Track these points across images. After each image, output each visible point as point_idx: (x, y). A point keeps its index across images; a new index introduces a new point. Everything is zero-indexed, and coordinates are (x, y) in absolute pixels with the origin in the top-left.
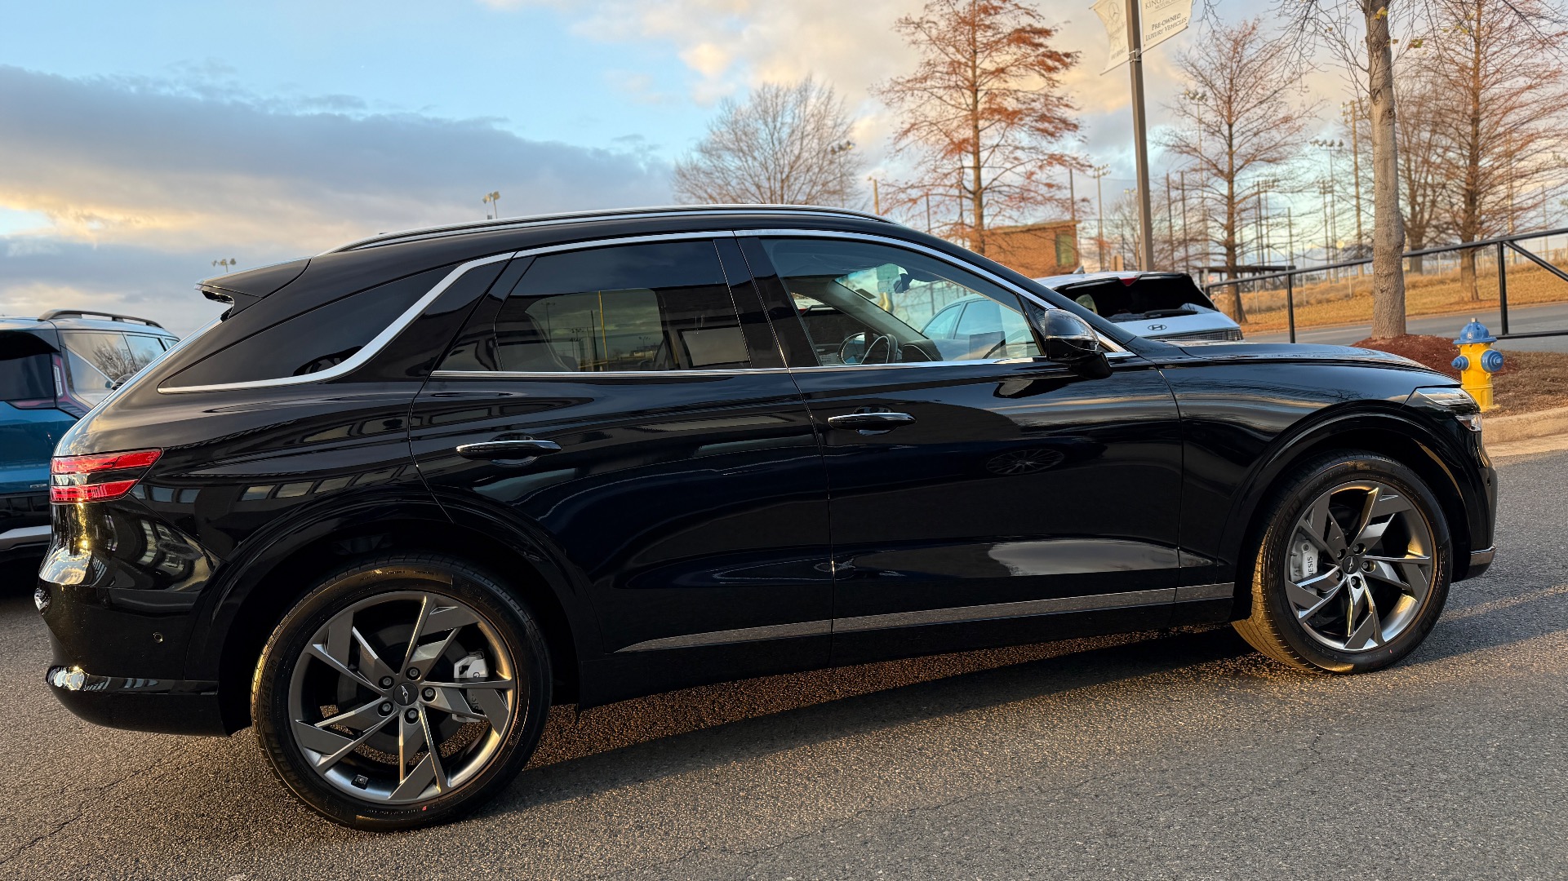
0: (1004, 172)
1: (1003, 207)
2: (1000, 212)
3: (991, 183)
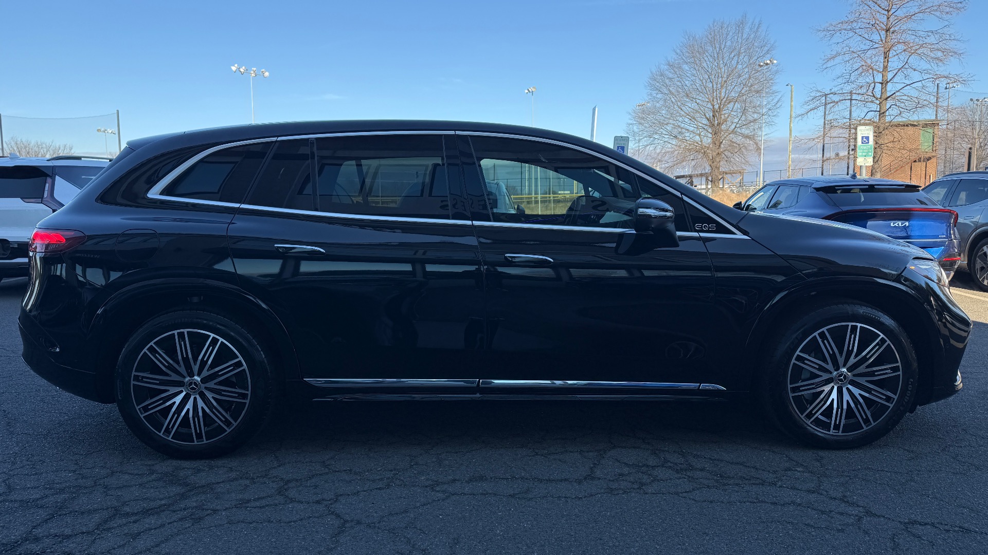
0: (906, 86)
1: (903, 110)
2: (900, 114)
3: (895, 93)
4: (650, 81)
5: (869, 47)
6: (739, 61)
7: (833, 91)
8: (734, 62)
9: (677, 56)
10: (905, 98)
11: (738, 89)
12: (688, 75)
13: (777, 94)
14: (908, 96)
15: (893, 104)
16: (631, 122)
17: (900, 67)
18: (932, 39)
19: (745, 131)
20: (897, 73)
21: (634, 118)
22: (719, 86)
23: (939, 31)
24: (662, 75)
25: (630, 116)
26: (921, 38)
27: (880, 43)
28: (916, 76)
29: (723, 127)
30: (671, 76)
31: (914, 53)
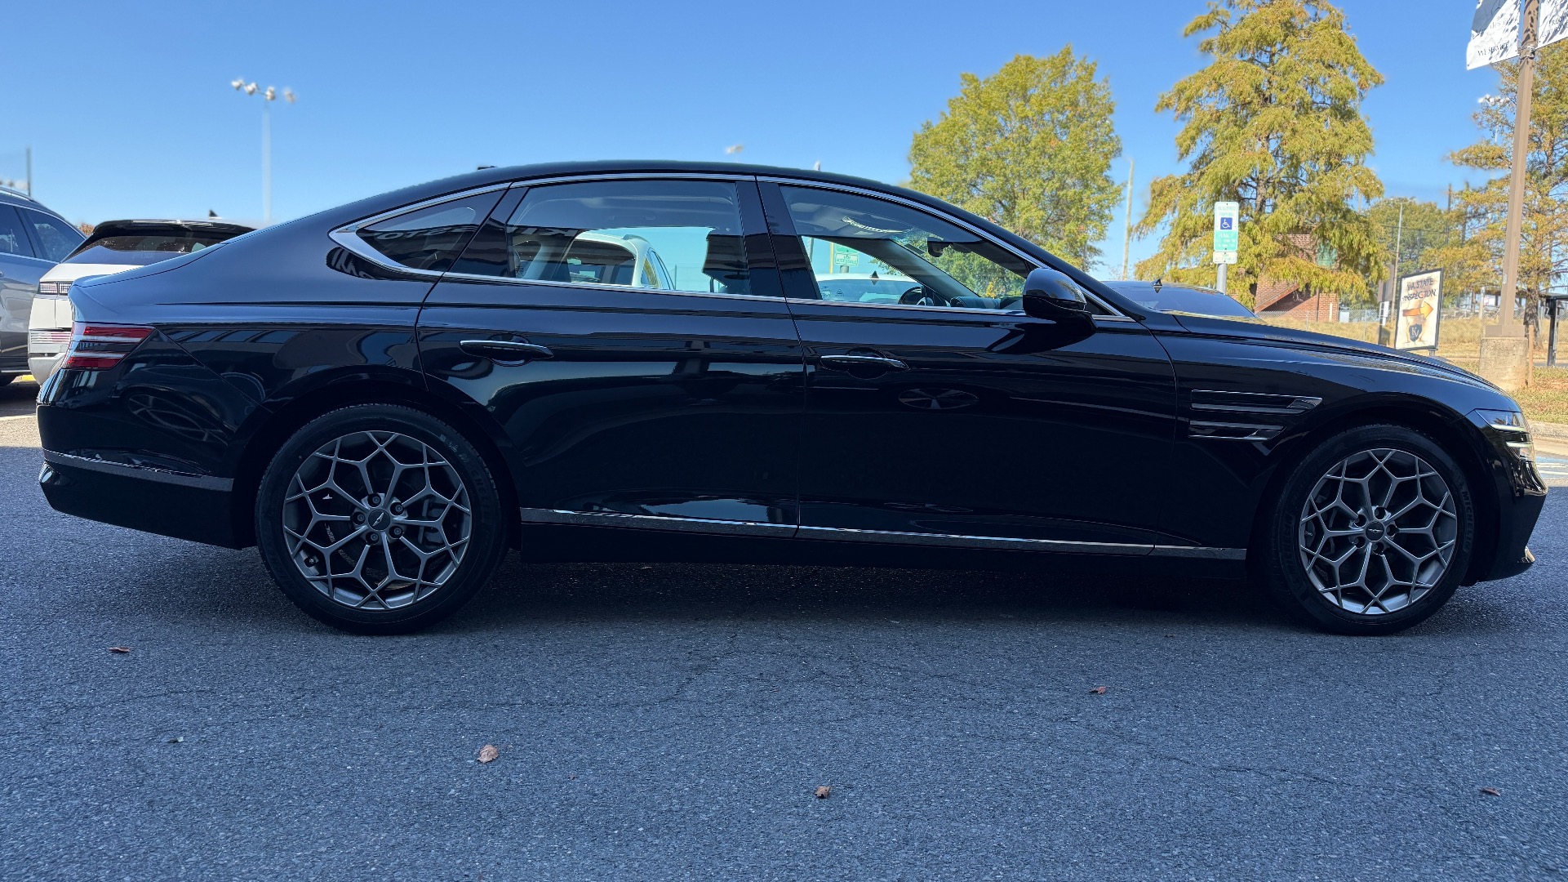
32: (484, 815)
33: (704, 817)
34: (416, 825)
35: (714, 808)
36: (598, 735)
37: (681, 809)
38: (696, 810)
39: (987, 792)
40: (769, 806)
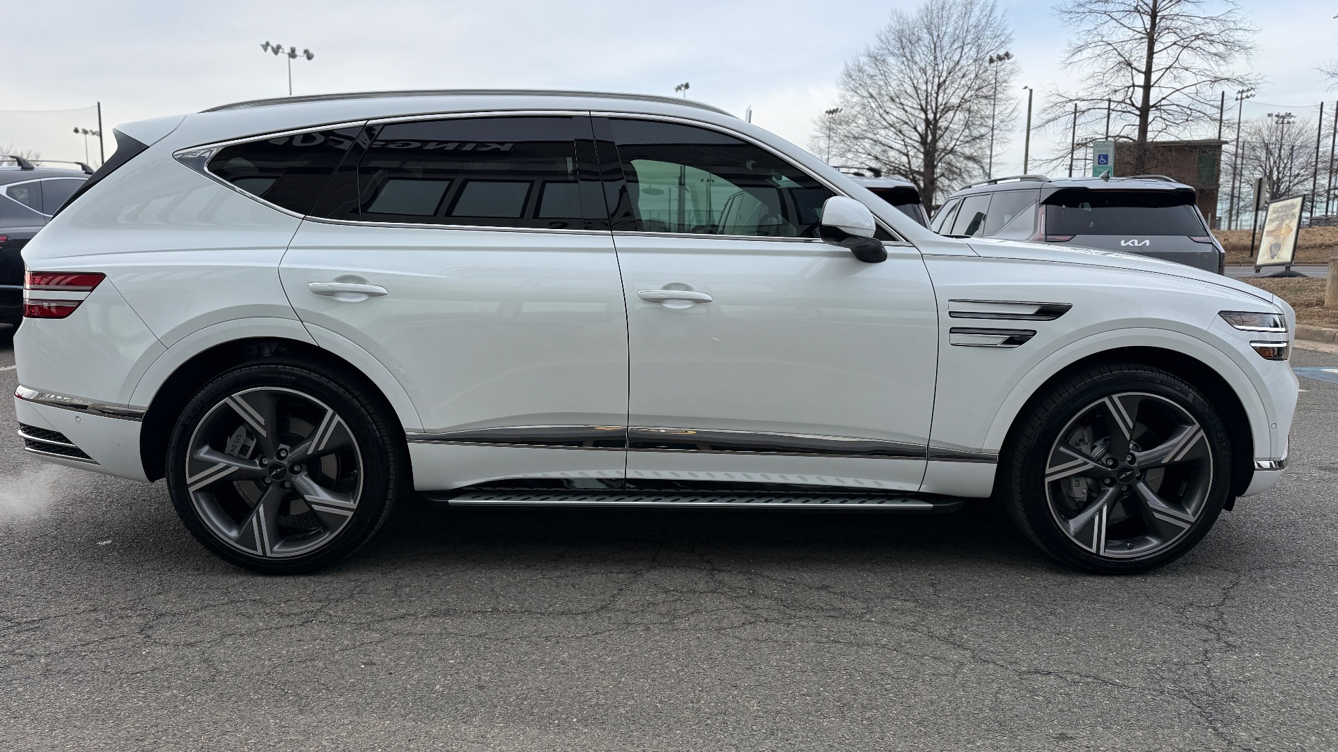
0: (1174, 92)
3: (1160, 101)
4: (844, 77)
5: (1126, 39)
6: (963, 53)
7: (1079, 96)
8: (956, 58)
9: (881, 44)
10: (1174, 108)
11: (962, 94)
12: (894, 71)
13: (1012, 101)
14: (1177, 105)
15: (1157, 115)
16: (816, 134)
17: (1167, 67)
18: (1212, 28)
19: (968, 151)
20: (1163, 74)
21: (820, 129)
22: (935, 88)
23: (1220, 18)
24: (861, 70)
25: (816, 127)
26: (1198, 27)
27: (1144, 32)
28: (1189, 78)
29: (940, 144)
30: (872, 74)
31: (1185, 47)
32: (460, 706)
33: (622, 711)
34: (411, 715)
35: (630, 703)
36: (547, 639)
37: (606, 704)
38: (617, 704)
39: (840, 691)
40: (672, 702)
